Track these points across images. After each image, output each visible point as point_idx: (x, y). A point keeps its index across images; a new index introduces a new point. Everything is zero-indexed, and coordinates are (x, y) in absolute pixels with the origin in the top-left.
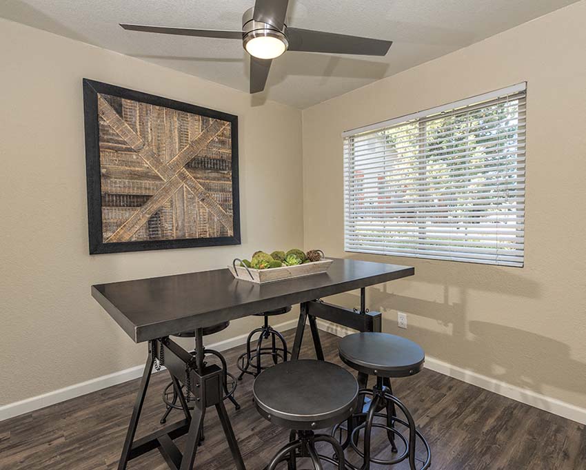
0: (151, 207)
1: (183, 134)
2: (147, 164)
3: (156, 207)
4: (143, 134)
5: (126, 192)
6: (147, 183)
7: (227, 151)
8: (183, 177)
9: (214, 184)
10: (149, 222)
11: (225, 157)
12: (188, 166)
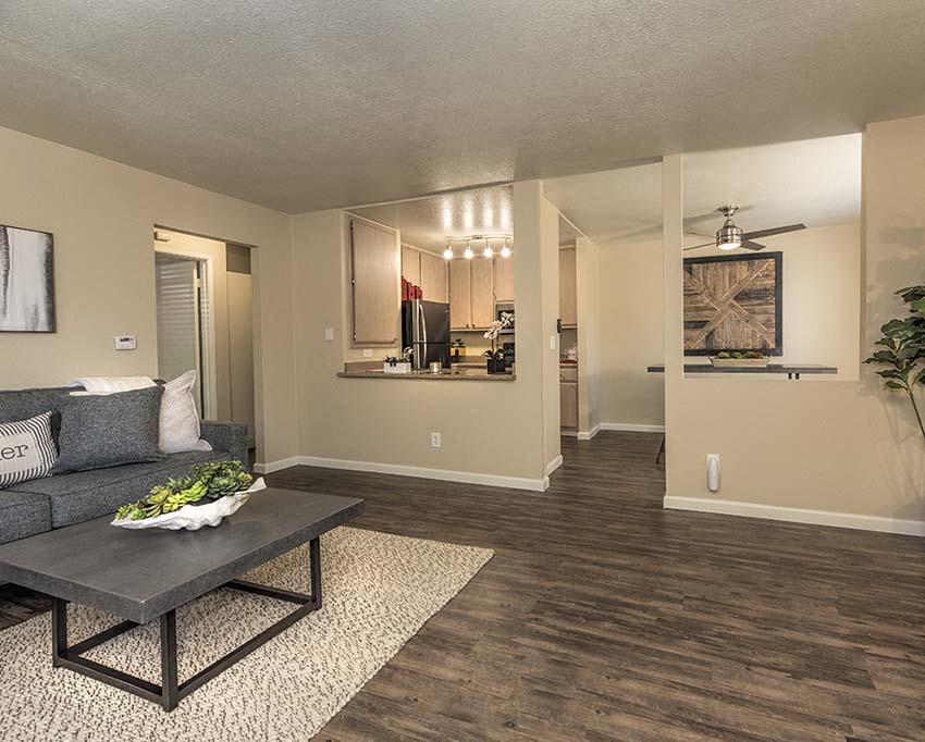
0: (708, 328)
1: (732, 277)
2: (707, 300)
3: (712, 327)
4: (705, 283)
5: (694, 319)
6: (706, 313)
7: (771, 282)
8: (732, 306)
9: (757, 309)
10: (707, 337)
11: (768, 287)
12: (736, 299)
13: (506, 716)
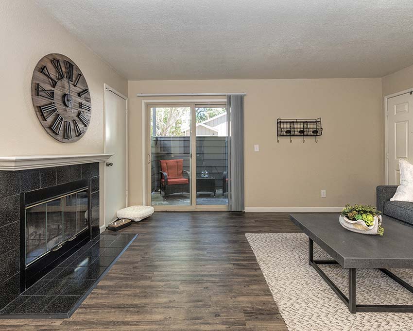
13: (214, 313)
